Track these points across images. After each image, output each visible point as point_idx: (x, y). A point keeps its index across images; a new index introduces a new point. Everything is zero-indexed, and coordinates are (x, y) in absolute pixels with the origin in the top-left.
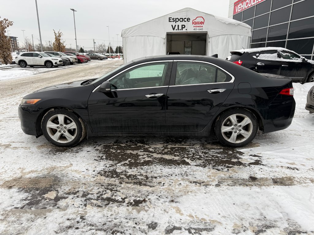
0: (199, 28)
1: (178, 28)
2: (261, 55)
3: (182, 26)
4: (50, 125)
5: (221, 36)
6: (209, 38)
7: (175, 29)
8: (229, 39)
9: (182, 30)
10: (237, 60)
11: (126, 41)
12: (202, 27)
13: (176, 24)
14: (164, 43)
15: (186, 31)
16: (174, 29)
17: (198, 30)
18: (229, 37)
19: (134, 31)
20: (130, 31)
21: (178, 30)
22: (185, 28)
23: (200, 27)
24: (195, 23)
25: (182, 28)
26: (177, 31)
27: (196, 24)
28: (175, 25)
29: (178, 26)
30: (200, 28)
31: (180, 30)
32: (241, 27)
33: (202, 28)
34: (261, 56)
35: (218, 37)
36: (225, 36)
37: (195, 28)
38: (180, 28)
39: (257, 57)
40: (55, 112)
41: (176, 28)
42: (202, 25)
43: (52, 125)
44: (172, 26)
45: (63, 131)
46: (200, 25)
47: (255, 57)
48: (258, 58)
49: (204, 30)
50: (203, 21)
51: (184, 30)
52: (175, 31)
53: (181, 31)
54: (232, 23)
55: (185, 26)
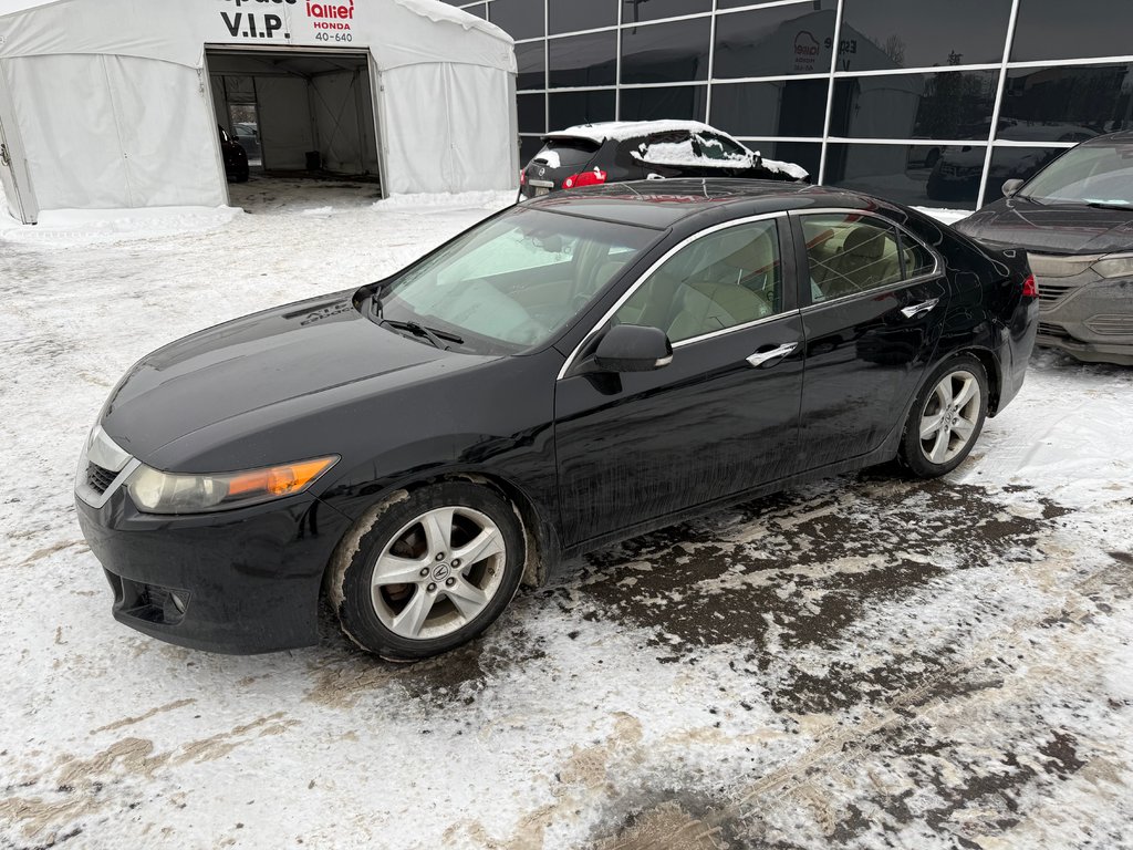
0: (336, 31)
1: (253, 28)
2: (652, 147)
3: (268, 18)
4: (390, 570)
5: (419, 67)
6: (380, 73)
7: (240, 32)
8: (449, 80)
9: (270, 35)
10: (589, 167)
11: (10, 75)
12: (347, 27)
13: (238, 9)
14: (203, 90)
15: (285, 41)
16: (234, 31)
17: (332, 40)
18: (447, 72)
19: (44, 31)
20: (21, 29)
21: (254, 35)
22: (282, 31)
23: (340, 27)
24: (317, 11)
25: (270, 28)
26: (250, 40)
27: (320, 15)
28: (238, 16)
29: (251, 17)
30: (341, 33)
31: (262, 35)
32: (481, 35)
33: (347, 32)
34: (653, 150)
35: (409, 69)
36: (433, 66)
37: (322, 31)
38: (261, 26)
39: (643, 154)
40: (418, 505)
41: (244, 25)
42: (346, 21)
43: (399, 567)
44: (224, 15)
45: (444, 583)
46: (339, 20)
47: (636, 154)
48: (647, 158)
49: (357, 41)
50: (348, 7)
51: (278, 37)
52: (240, 39)
53: (266, 40)
54: (454, 21)
55: (277, 19)
